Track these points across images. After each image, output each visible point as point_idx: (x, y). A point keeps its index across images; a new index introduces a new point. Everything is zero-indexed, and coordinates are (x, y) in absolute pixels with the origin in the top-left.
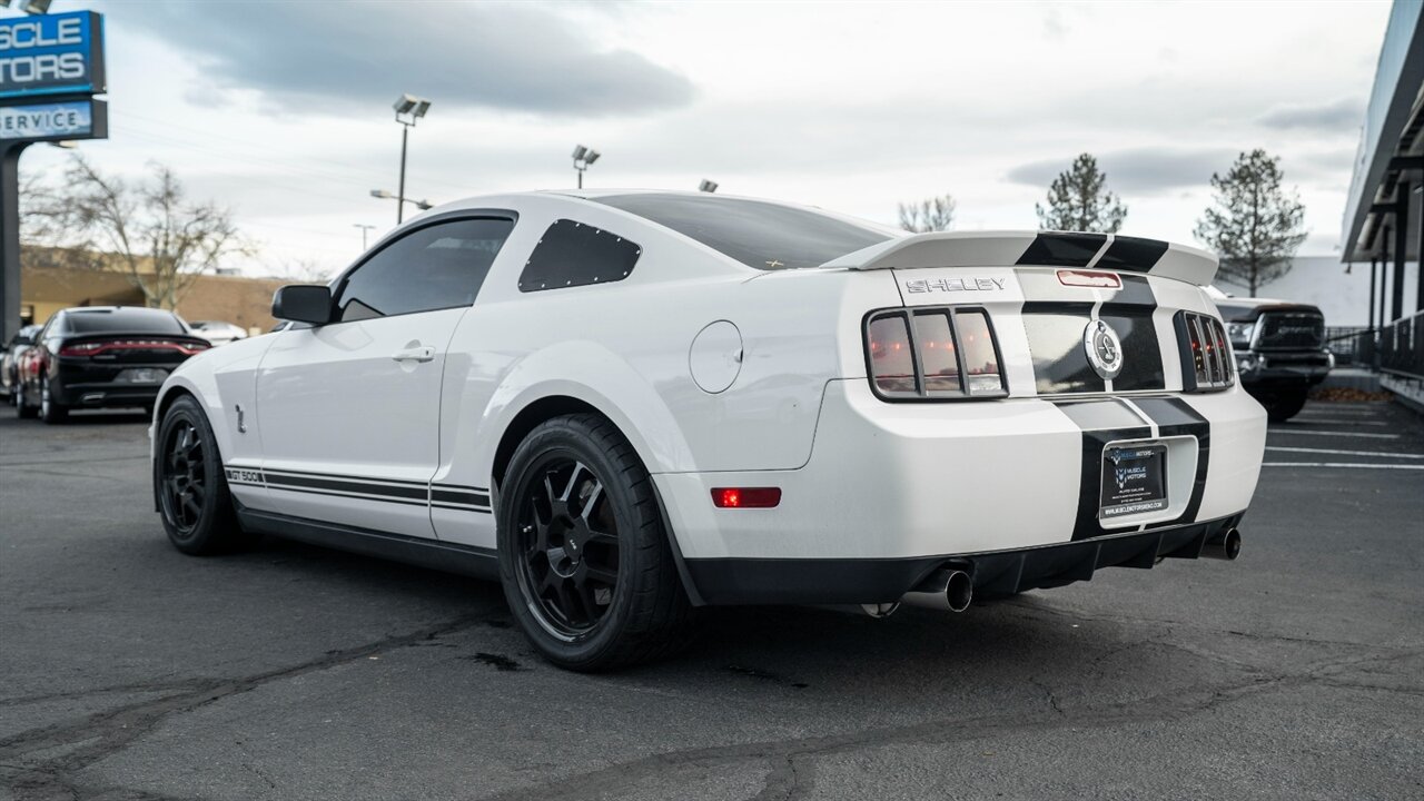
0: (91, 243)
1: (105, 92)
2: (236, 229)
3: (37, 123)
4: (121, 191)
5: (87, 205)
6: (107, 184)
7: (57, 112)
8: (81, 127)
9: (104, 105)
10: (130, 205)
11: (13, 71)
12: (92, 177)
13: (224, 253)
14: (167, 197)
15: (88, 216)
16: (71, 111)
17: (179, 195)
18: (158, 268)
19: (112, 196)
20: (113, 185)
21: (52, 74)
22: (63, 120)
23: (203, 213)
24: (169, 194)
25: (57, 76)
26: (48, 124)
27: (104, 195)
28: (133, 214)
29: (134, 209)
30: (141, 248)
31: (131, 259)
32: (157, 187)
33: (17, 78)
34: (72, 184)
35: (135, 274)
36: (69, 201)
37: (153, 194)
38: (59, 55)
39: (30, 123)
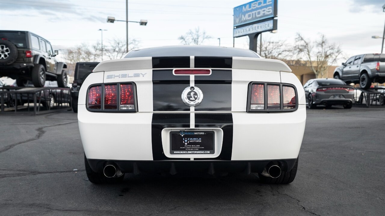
0: (301, 58)
1: (277, 17)
2: (342, 51)
3: (261, 27)
4: (310, 42)
5: (300, 47)
6: (306, 41)
7: (265, 24)
8: (271, 27)
9: (277, 20)
10: (312, 47)
11: (257, 14)
12: (302, 39)
13: (338, 59)
14: (322, 43)
15: (301, 50)
16: (268, 23)
17: (326, 42)
18: (318, 65)
19: (307, 44)
20: (307, 41)
21: (265, 13)
22: (267, 26)
23: (332, 47)
24: (323, 42)
25: (266, 14)
26: (263, 27)
27: (305, 44)
28: (313, 49)
29: (313, 47)
30: (314, 59)
31: (311, 62)
32: (320, 40)
33: (257, 16)
34: (297, 41)
35: (311, 67)
36: (295, 47)
37: (319, 42)
38: (266, 8)
39: (260, 28)
